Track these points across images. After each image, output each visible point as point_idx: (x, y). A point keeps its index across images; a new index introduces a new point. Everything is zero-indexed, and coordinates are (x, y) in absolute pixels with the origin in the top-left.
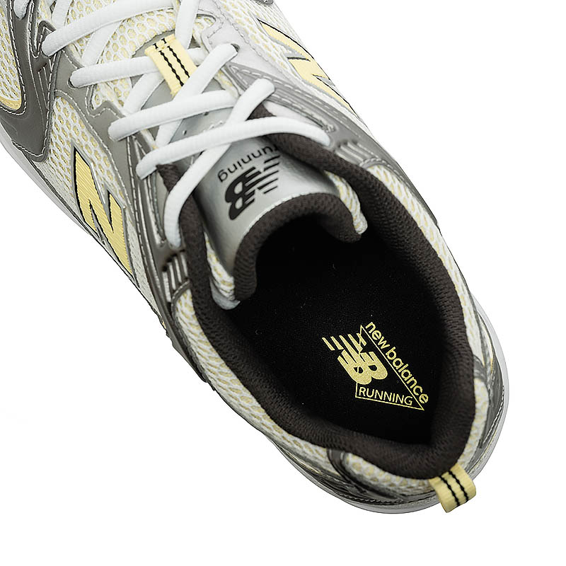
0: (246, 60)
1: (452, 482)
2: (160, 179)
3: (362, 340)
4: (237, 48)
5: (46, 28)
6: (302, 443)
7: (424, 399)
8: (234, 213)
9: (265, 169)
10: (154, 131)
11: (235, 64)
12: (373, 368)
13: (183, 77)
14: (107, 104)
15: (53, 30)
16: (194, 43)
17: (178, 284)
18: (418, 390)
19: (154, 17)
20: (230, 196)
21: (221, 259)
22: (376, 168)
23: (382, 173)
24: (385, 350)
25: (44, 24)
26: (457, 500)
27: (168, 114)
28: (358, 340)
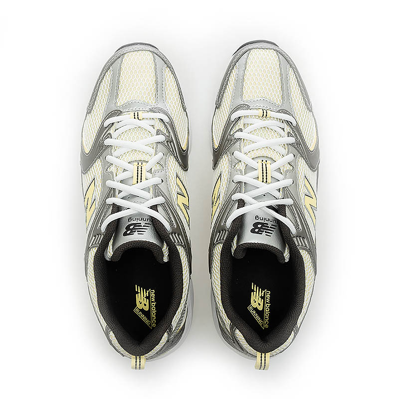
0: (163, 187)
1: (138, 360)
2: (111, 208)
3: (147, 293)
4: (162, 181)
5: (110, 136)
6: (102, 317)
7: (154, 325)
8: (125, 234)
9: (144, 226)
10: (120, 192)
11: (158, 186)
12: (145, 305)
13: (139, 180)
14: (112, 172)
15: (111, 138)
16: (150, 171)
17: (95, 244)
18: (154, 321)
19: (144, 154)
20: (128, 228)
21: (113, 245)
22: (180, 247)
23: (181, 250)
24: (152, 302)
25: (110, 134)
26: (136, 367)
27: (127, 189)
28: (146, 293)
